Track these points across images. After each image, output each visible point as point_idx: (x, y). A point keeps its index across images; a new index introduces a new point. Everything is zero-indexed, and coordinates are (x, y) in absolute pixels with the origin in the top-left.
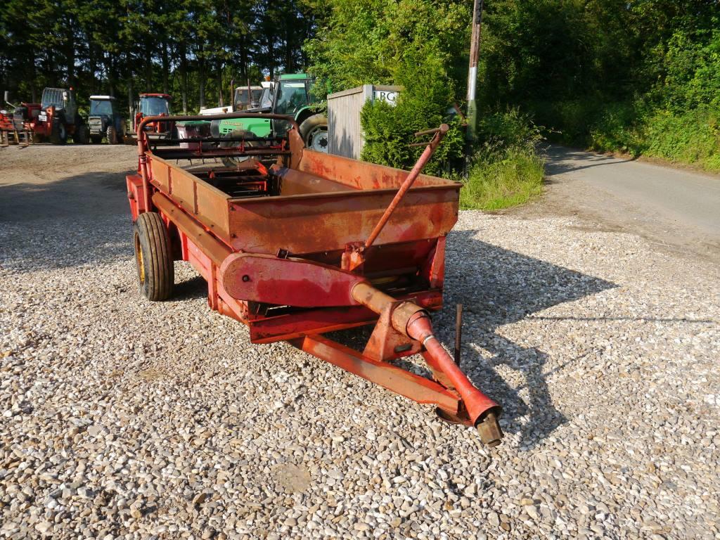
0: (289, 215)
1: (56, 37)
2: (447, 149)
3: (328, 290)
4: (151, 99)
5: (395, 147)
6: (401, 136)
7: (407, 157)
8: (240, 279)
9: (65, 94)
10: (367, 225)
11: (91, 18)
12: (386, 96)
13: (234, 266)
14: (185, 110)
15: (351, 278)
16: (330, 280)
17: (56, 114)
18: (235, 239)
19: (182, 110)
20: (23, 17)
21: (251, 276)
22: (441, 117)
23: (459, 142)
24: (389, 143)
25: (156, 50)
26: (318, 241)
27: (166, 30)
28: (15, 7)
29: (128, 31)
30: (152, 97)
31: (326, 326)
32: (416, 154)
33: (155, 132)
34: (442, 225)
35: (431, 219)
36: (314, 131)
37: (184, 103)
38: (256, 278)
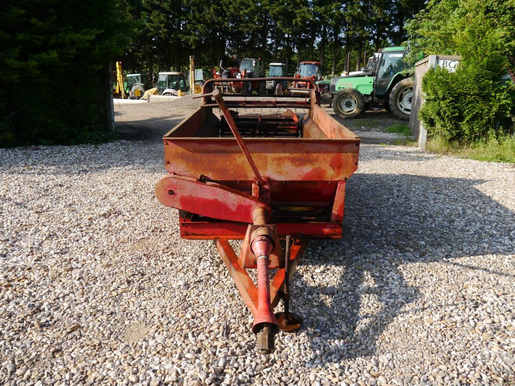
0: (209, 152)
1: (256, 25)
2: (494, 109)
3: (234, 209)
4: (308, 65)
5: (447, 106)
6: (453, 97)
7: (457, 114)
8: (167, 192)
9: (254, 62)
10: (272, 164)
11: (277, 12)
12: (448, 64)
13: (163, 183)
14: (333, 73)
15: (253, 203)
16: (235, 202)
17: (247, 75)
18: (169, 165)
19: (331, 73)
20: (238, 13)
21: (175, 191)
22: (491, 82)
23: (508, 104)
24: (442, 102)
25: (320, 32)
26: (232, 172)
27: (325, 17)
28: (234, 7)
29: (299, 19)
30: (308, 64)
31: (237, 235)
32: (465, 113)
33: (306, 88)
34: (341, 171)
35: (331, 165)
36: (405, 91)
37: (333, 68)
38: (179, 193)
